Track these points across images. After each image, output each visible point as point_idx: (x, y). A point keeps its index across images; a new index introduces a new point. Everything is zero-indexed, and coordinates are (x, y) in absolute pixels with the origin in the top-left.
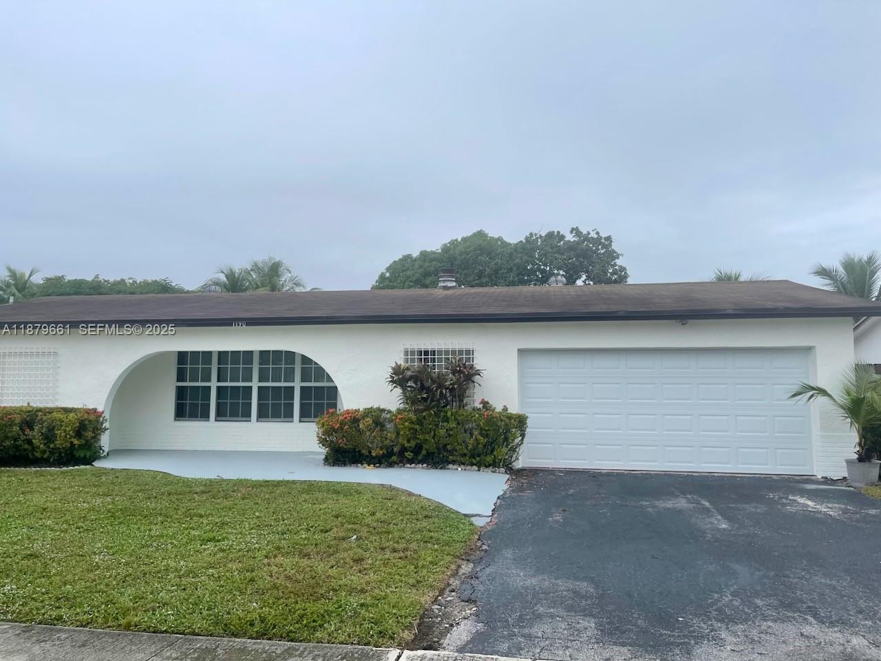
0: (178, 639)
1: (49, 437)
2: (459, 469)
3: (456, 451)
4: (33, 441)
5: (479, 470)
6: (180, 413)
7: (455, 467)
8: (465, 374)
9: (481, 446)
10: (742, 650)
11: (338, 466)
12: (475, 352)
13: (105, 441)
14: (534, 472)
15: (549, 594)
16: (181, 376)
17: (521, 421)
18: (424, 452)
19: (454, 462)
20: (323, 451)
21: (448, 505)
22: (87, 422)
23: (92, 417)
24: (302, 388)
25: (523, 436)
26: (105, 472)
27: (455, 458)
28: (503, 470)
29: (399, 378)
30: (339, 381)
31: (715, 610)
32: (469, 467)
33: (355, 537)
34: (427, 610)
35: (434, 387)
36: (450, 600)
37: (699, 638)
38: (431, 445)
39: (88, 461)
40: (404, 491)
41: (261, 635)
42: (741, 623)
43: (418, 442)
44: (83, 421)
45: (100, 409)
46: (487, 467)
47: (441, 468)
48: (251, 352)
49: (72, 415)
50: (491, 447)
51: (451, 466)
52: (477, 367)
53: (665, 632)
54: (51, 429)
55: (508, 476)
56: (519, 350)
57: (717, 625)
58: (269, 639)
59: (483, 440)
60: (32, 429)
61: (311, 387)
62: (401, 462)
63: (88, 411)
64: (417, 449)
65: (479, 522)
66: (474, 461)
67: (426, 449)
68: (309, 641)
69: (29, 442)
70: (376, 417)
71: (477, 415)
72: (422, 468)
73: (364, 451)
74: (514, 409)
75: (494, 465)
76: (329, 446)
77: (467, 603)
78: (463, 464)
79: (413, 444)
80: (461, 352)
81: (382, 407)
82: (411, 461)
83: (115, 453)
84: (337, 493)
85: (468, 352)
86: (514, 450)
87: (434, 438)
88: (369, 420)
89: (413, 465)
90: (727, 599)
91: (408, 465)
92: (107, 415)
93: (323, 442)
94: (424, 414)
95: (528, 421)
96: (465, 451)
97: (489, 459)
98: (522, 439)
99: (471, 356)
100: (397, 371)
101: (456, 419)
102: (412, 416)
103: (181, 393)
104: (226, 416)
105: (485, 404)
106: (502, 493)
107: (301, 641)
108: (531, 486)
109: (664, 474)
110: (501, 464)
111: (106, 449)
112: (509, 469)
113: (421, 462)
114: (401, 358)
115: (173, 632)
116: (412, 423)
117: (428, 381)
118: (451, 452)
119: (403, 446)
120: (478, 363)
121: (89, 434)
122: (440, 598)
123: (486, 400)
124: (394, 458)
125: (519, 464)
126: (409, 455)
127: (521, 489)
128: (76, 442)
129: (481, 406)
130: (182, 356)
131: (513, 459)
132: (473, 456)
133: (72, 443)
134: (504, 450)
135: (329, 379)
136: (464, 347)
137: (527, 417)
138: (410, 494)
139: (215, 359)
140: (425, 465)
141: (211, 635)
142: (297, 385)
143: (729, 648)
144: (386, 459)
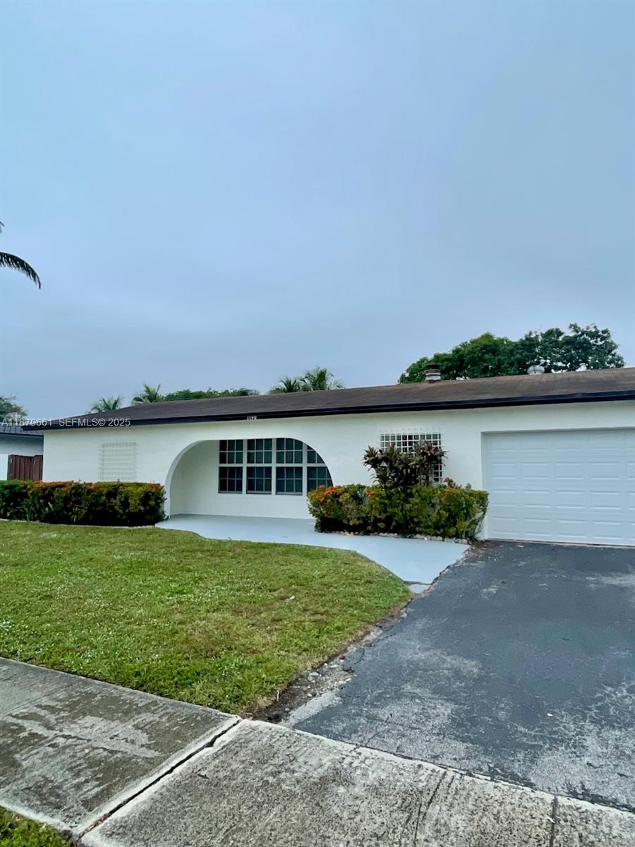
0: (80, 680)
1: (125, 504)
2: (426, 539)
3: (422, 522)
4: (116, 507)
5: (443, 541)
6: (224, 487)
7: (422, 537)
8: (432, 458)
9: (443, 519)
10: (601, 766)
11: (325, 532)
12: (442, 437)
13: (167, 508)
14: (494, 544)
15: (428, 671)
16: (222, 460)
17: (482, 498)
18: (394, 523)
19: (421, 533)
20: (313, 520)
21: (393, 572)
22: (150, 494)
23: (154, 490)
24: (308, 468)
25: (484, 511)
26: (171, 533)
27: (421, 529)
28: (465, 541)
29: (373, 459)
30: (330, 463)
31: (597, 708)
32: (435, 538)
33: (293, 597)
34: (302, 676)
35: (400, 467)
36: (334, 668)
37: (556, 741)
38: (399, 516)
39: (153, 523)
40: (363, 557)
41: (139, 687)
42: (620, 728)
43: (389, 514)
44: (148, 493)
45: (162, 485)
46: (451, 537)
47: (410, 538)
48: (271, 440)
49: (140, 488)
50: (453, 519)
51: (418, 536)
52: (443, 450)
53: (523, 729)
54: (127, 498)
55: (468, 547)
56: (484, 434)
57: (588, 726)
58: (145, 691)
59: (446, 514)
60: (115, 499)
62: (376, 531)
63: (152, 486)
64: (388, 520)
65: (415, 589)
66: (438, 532)
67: (396, 521)
69: (112, 507)
70: (356, 494)
71: (439, 492)
72: (394, 537)
73: (344, 521)
74: (477, 487)
75: (457, 536)
76: (318, 516)
77: (346, 673)
78: (429, 534)
79: (383, 516)
80: (429, 436)
81: (362, 484)
82: (384, 531)
83: (177, 516)
84: (307, 555)
85: (435, 436)
86: (475, 523)
87: (402, 511)
88: (347, 495)
89: (386, 534)
90: (619, 695)
91: (382, 534)
92: (167, 490)
93: (313, 513)
94: (392, 490)
95: (489, 497)
96: (430, 523)
97: (452, 530)
98: (484, 514)
99: (438, 440)
100: (371, 453)
101: (420, 496)
102: (383, 492)
103: (223, 472)
104: (254, 490)
105: (450, 482)
106: (455, 562)
108: (484, 558)
110: (464, 536)
111: (167, 513)
112: (472, 539)
113: (393, 531)
114: (378, 443)
115: (80, 675)
116: (383, 498)
117: (395, 462)
118: (418, 524)
119: (375, 517)
120: (445, 445)
121: (152, 503)
122: (326, 664)
123: (450, 478)
124: (369, 528)
125: (485, 533)
126: (382, 525)
127: (474, 560)
128: (142, 508)
129: (446, 484)
130: (223, 444)
131: (476, 531)
132: (437, 528)
133: (139, 509)
134: (467, 523)
135: (321, 460)
136: (432, 432)
137: (487, 494)
138: (368, 560)
139: (245, 445)
140: (396, 534)
141: (105, 681)
142: (305, 465)
143: (586, 760)
144: (364, 527)
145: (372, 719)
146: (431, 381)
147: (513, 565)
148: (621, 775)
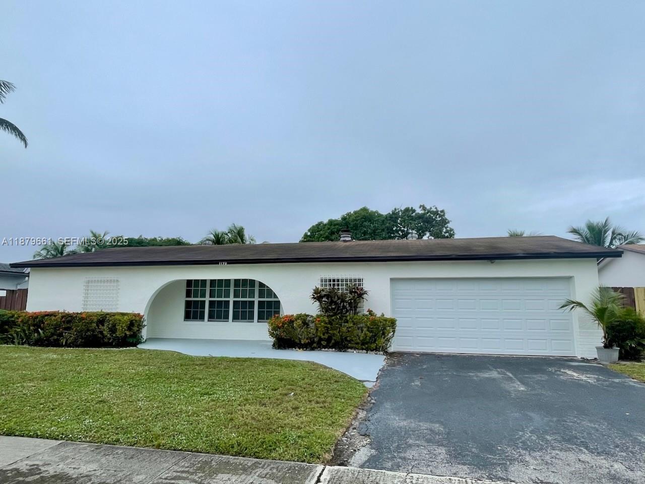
0: (189, 455)
1: (113, 330)
2: (355, 352)
3: (353, 341)
4: (104, 332)
5: (367, 353)
6: (188, 317)
7: (352, 351)
8: (357, 293)
9: (368, 338)
10: (541, 469)
11: (281, 349)
12: (364, 280)
13: (144, 333)
14: (401, 354)
15: (415, 431)
16: (188, 294)
17: (393, 323)
18: (333, 341)
19: (351, 348)
20: (273, 340)
21: (348, 374)
22: (134, 322)
23: (137, 319)
24: (259, 302)
25: (394, 331)
26: (144, 351)
27: (352, 345)
28: (382, 353)
29: (318, 296)
30: (282, 297)
31: (521, 443)
32: (361, 351)
33: (293, 393)
34: (339, 441)
35: (339, 301)
36: (353, 435)
37: (512, 460)
38: (337, 337)
39: (135, 345)
40: (321, 366)
41: (238, 454)
42: (538, 451)
43: (330, 335)
44: (132, 321)
45: (142, 314)
46: (372, 351)
47: (344, 351)
48: (230, 280)
49: (126, 317)
50: (374, 339)
51: (349, 350)
52: (365, 289)
53: (490, 456)
54: (114, 325)
55: (385, 357)
56: (391, 279)
57: (523, 452)
58: (244, 456)
59: (370, 334)
60: (103, 325)
61: (264, 301)
62: (319, 347)
63: (135, 315)
64: (329, 340)
65: (369, 385)
66: (364, 347)
67: (334, 340)
68: (268, 458)
69: (101, 333)
70: (304, 320)
71: (366, 319)
72: (332, 351)
73: (297, 340)
74: (388, 316)
75: (376, 349)
76: (276, 337)
77: (364, 437)
78: (358, 349)
79: (326, 336)
80: (355, 280)
81: (307, 314)
82: (325, 347)
83: (150, 340)
84: (281, 366)
85: (359, 280)
86: (388, 340)
87: (339, 332)
88: (300, 322)
89: (326, 349)
90: (528, 435)
91: (323, 349)
92: (145, 317)
93: (272, 335)
94: (333, 318)
95: (397, 323)
96: (358, 341)
97: (373, 346)
98: (394, 334)
99: (361, 283)
100: (317, 291)
101: (353, 321)
102: (326, 319)
103: (188, 304)
104: (214, 319)
105: (370, 312)
106: (382, 367)
107: (262, 458)
108: (399, 363)
109: (483, 356)
110: (381, 349)
111: (145, 338)
112: (386, 353)
113: (332, 347)
114: (318, 284)
115: (185, 451)
116: (326, 323)
117: (335, 298)
118: (350, 342)
119: (320, 337)
120: (366, 286)
121: (135, 329)
122: (347, 433)
123: (371, 309)
124: (315, 345)
125: (391, 349)
126: (324, 343)
127: (393, 365)
128: (128, 333)
129: (368, 313)
130: (189, 283)
131: (388, 346)
132: (363, 344)
133: (125, 334)
134: (383, 340)
135: (275, 296)
136: (357, 277)
137: (396, 320)
138: (326, 367)
139: (208, 284)
140: (334, 349)
141: (208, 453)
142: (256, 300)
143: (532, 467)
144: (311, 345)
145: (404, 459)
146: (345, 241)
147: (420, 368)
148: (553, 472)
